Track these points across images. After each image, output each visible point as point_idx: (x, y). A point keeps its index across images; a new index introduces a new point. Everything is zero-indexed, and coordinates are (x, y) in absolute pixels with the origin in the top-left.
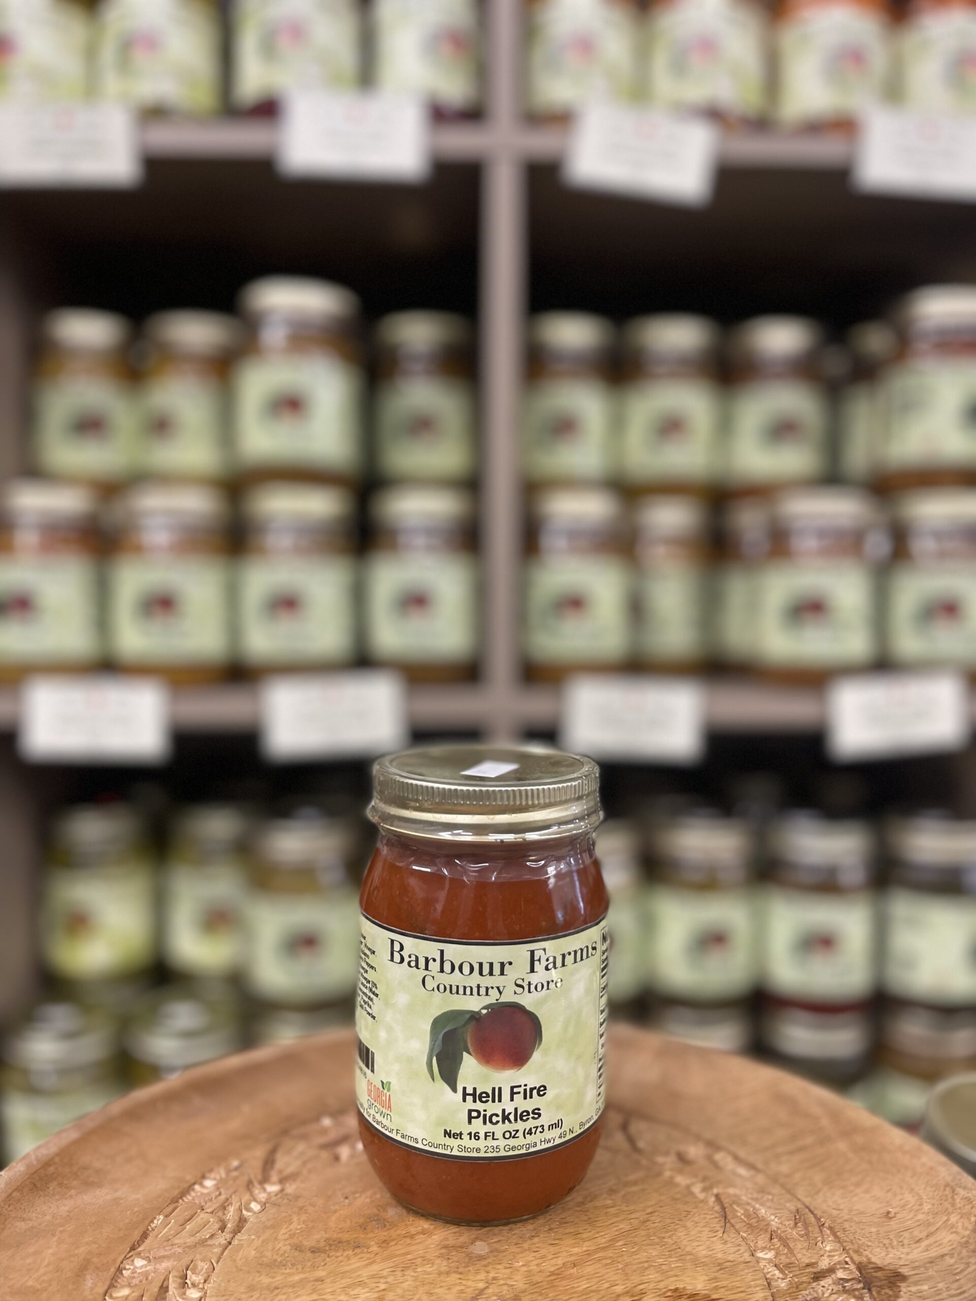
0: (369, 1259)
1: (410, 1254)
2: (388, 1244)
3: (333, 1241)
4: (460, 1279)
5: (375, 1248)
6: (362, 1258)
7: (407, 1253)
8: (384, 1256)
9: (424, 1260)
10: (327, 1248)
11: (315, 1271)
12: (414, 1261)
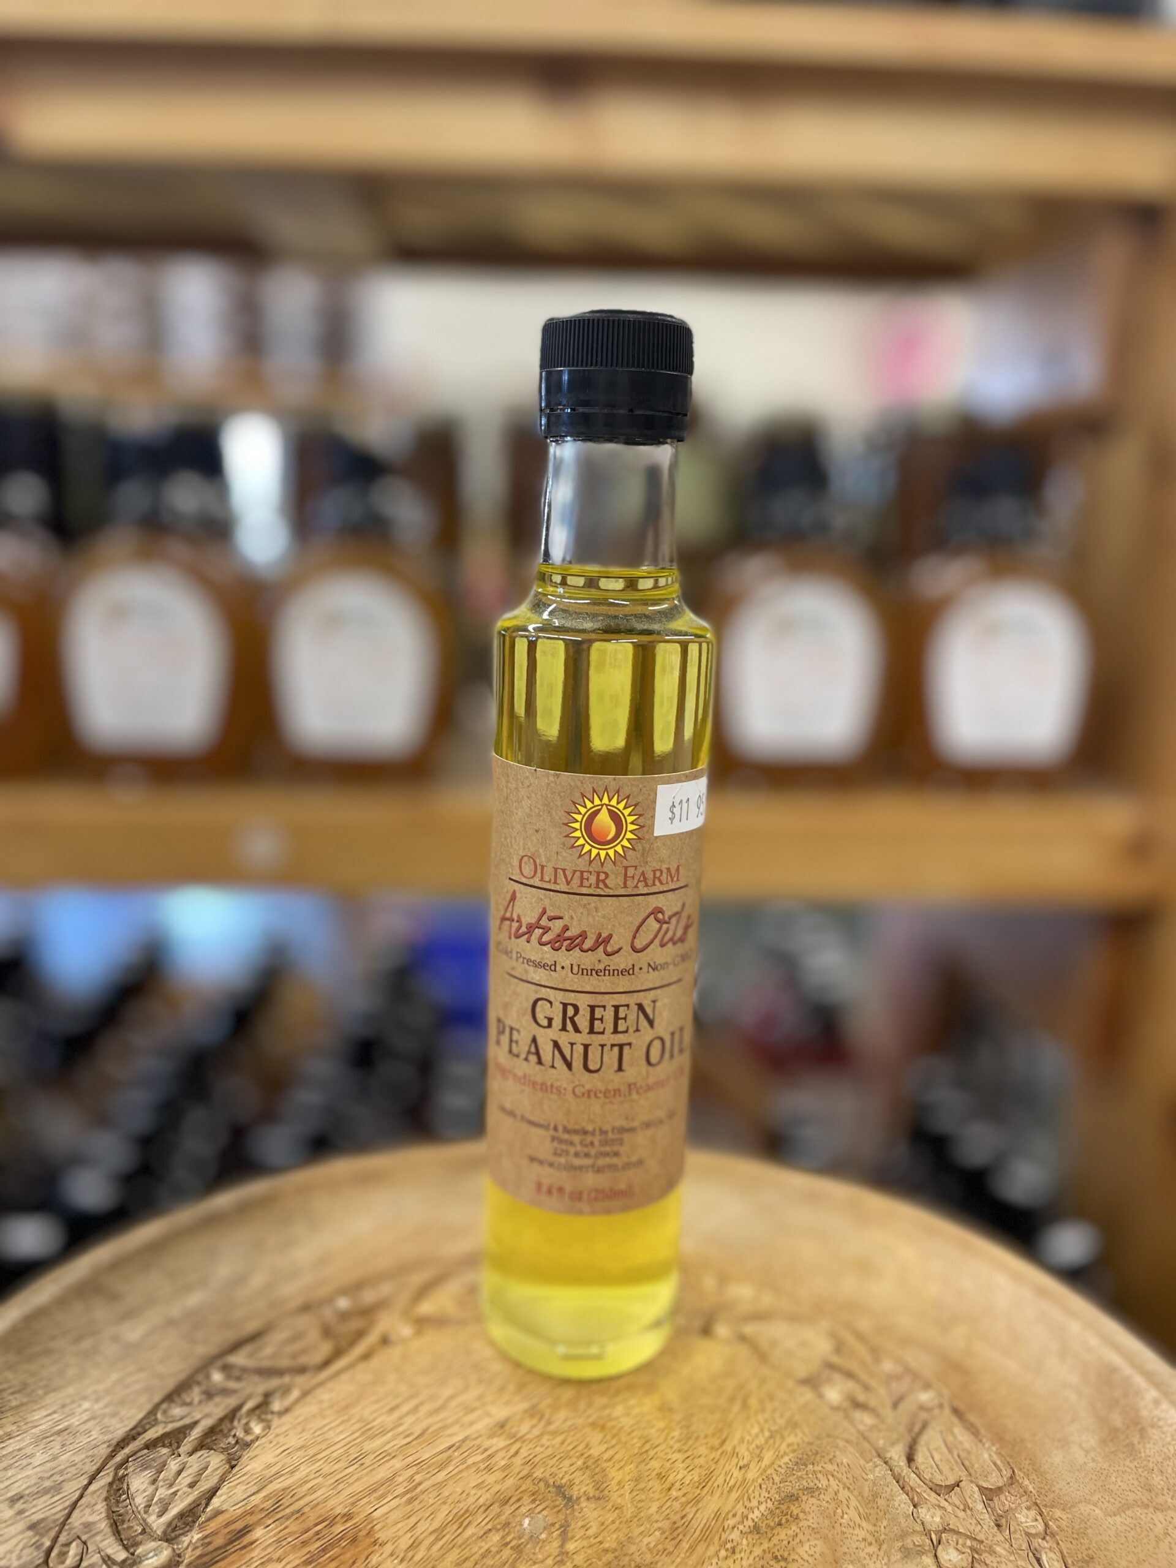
0: (726, 1518)
1: (687, 1551)
2: (727, 1550)
3: (787, 1521)
4: (601, 1543)
5: (735, 1535)
6: (734, 1515)
7: (692, 1549)
8: (713, 1532)
9: (665, 1550)
10: (783, 1507)
11: (762, 1474)
12: (674, 1542)
